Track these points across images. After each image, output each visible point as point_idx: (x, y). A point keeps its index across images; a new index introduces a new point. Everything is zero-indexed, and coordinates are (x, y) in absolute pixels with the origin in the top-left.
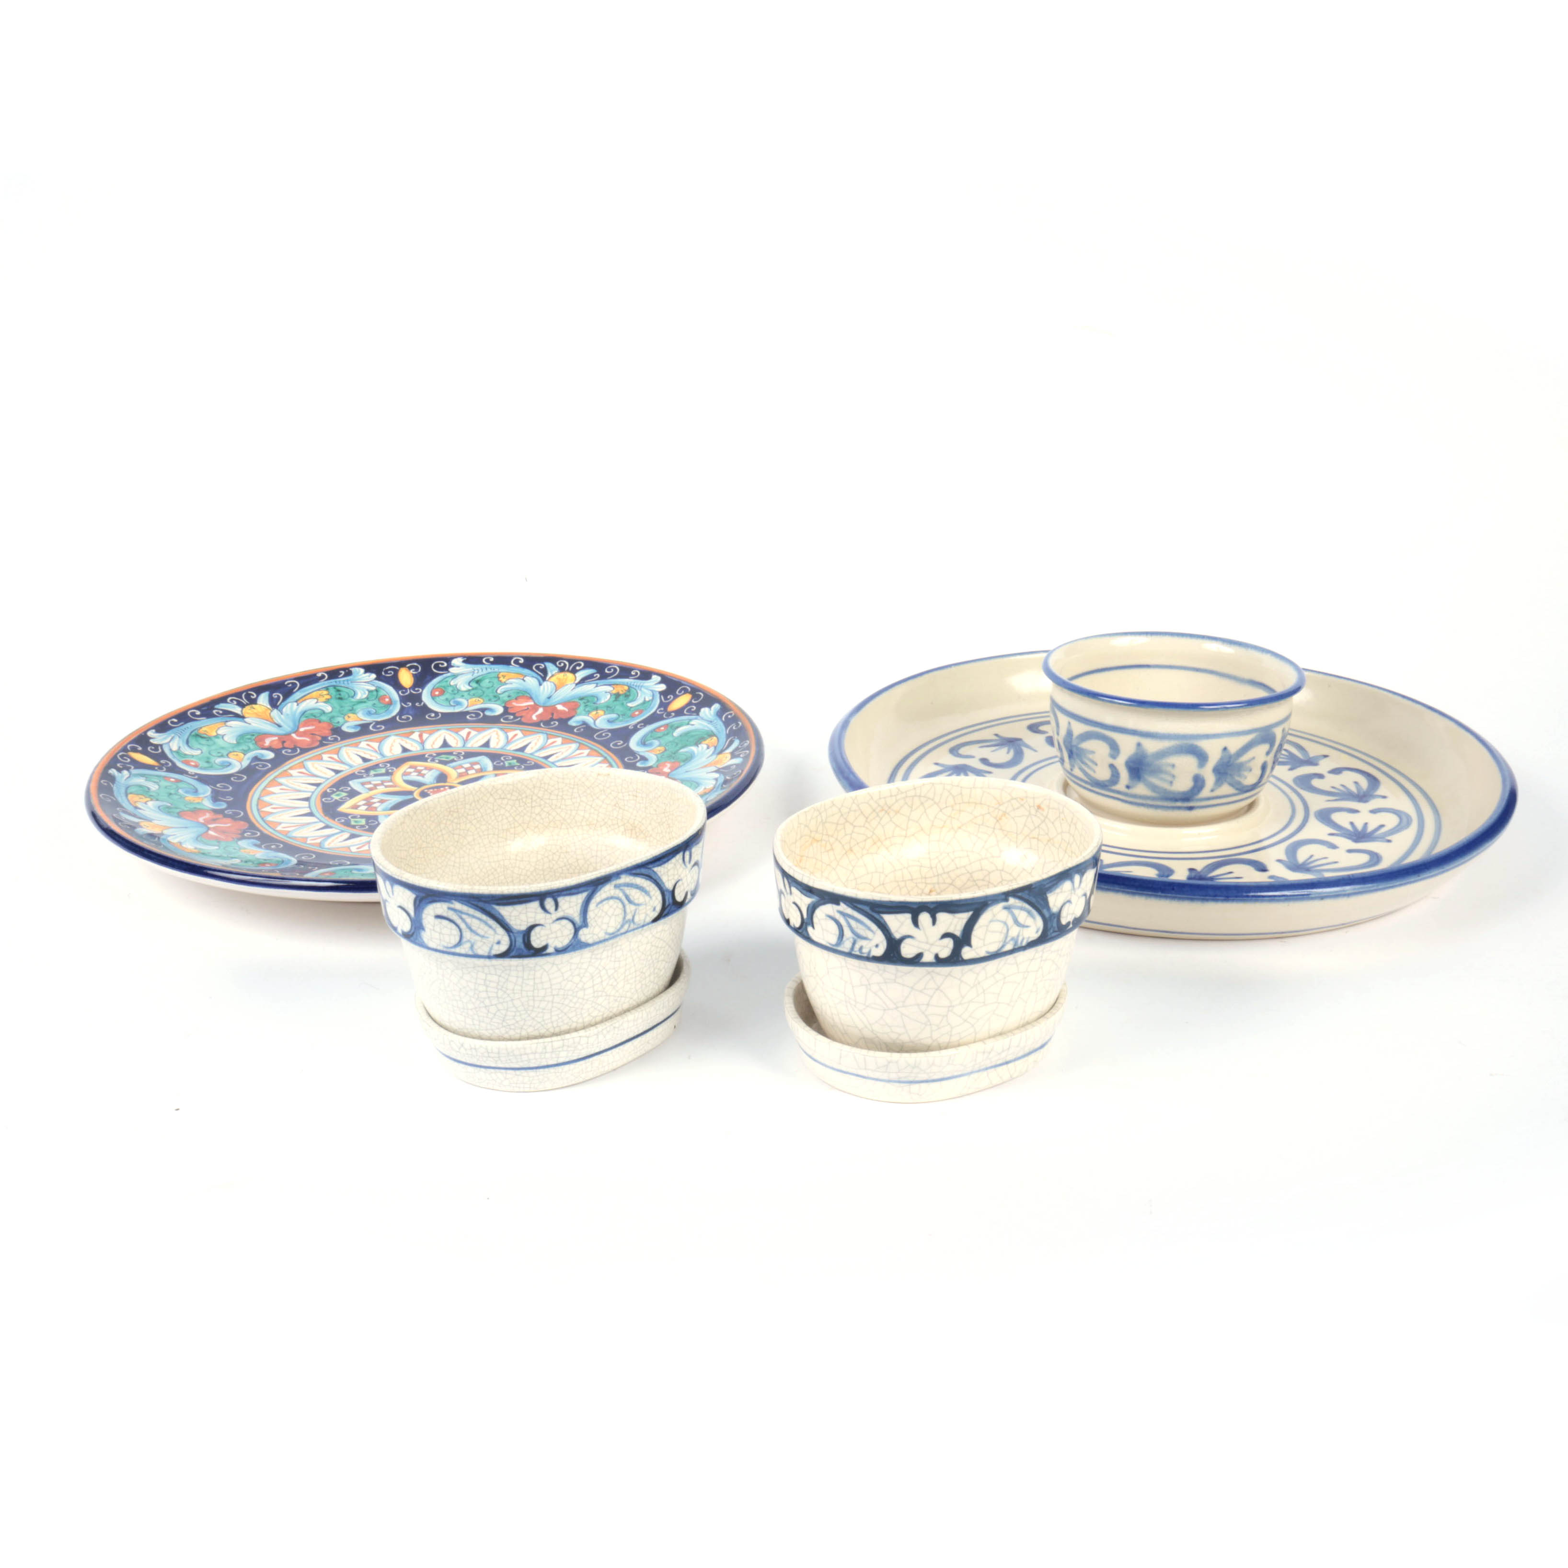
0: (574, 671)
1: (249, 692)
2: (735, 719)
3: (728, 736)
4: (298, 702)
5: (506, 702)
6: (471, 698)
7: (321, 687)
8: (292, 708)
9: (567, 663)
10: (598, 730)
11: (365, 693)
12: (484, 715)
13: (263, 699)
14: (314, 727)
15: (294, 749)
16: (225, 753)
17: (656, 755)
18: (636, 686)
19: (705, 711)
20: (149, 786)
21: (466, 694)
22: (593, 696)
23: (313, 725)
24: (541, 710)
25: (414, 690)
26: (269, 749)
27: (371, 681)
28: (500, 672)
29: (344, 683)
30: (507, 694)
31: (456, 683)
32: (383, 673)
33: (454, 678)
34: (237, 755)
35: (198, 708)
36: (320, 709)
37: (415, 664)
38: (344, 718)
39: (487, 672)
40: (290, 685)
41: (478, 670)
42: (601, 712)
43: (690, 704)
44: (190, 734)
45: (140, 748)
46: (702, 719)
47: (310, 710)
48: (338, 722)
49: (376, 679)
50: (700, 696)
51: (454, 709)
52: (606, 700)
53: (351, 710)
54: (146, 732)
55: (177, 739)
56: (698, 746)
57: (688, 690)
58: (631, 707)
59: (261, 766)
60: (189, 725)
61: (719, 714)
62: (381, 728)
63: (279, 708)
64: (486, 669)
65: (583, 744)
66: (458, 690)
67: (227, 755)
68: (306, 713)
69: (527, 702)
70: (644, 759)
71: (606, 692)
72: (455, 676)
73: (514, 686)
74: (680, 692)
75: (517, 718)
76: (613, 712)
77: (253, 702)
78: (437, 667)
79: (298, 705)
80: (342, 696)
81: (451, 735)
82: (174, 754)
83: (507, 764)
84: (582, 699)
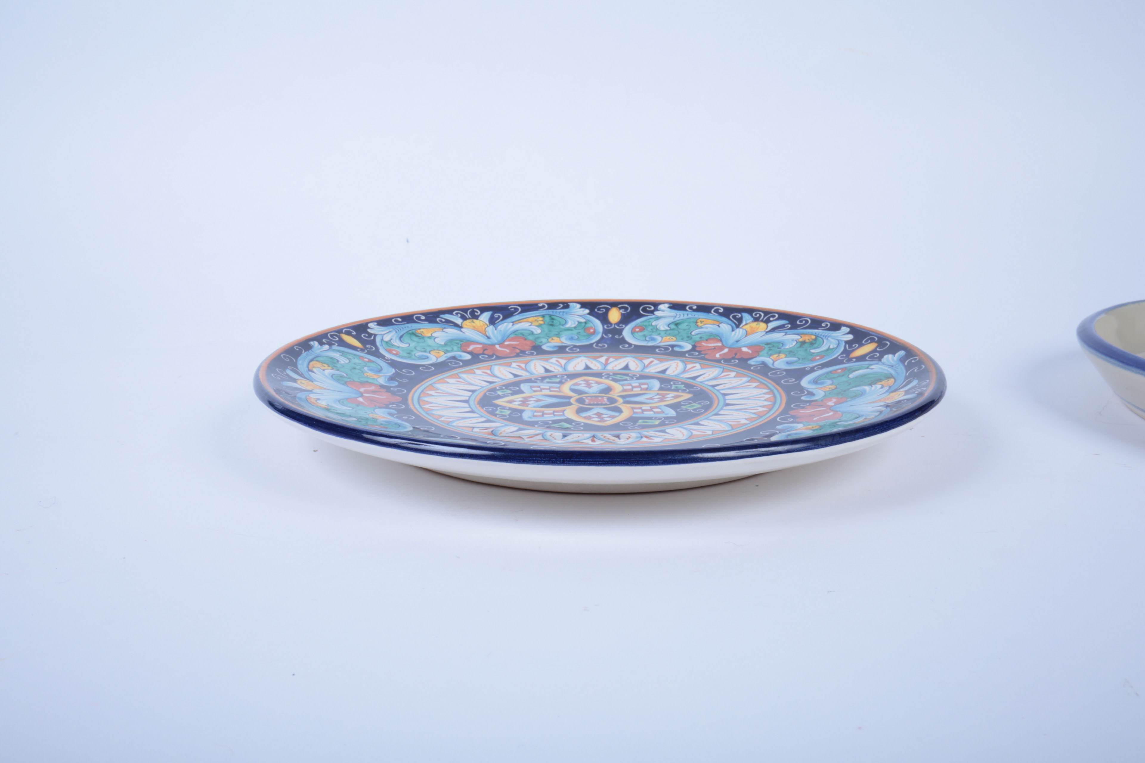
0: (767, 322)
1: (475, 310)
2: (920, 363)
3: (906, 378)
4: (514, 323)
5: (696, 342)
6: (666, 336)
7: (538, 314)
8: (507, 326)
9: (762, 314)
10: (773, 369)
11: (575, 324)
12: (673, 350)
13: (485, 317)
14: (518, 343)
15: (492, 356)
16: (428, 349)
17: (824, 392)
18: (823, 336)
19: (889, 358)
20: (338, 359)
21: (662, 334)
22: (779, 342)
23: (518, 341)
24: (726, 350)
25: (618, 326)
26: (470, 353)
27: (584, 315)
28: (699, 318)
29: (559, 314)
30: (700, 336)
31: (657, 324)
32: (596, 310)
33: (657, 320)
34: (439, 353)
35: (424, 314)
36: (529, 330)
37: (626, 306)
38: (548, 339)
39: (688, 317)
40: (513, 309)
41: (680, 315)
42: (782, 356)
43: (874, 351)
44: (407, 332)
45: (354, 333)
46: (884, 364)
47: (522, 330)
48: (541, 342)
49: (589, 314)
50: (887, 344)
51: (648, 343)
52: (791, 346)
53: (557, 335)
54: (367, 324)
55: (394, 332)
56: (872, 387)
57: (875, 339)
58: (814, 353)
59: (453, 363)
60: (410, 325)
61: (902, 360)
62: (576, 350)
63: (496, 325)
64: (688, 315)
65: (754, 378)
66: (657, 329)
67: (430, 352)
68: (517, 332)
69: (715, 343)
70: (811, 394)
71: (793, 340)
72: (658, 318)
73: (709, 330)
74: (866, 341)
75: (702, 354)
76: (794, 356)
77: (476, 317)
78: (644, 310)
79: (513, 325)
80: (554, 324)
81: (634, 362)
82: (383, 343)
83: (673, 387)
84: (767, 344)
